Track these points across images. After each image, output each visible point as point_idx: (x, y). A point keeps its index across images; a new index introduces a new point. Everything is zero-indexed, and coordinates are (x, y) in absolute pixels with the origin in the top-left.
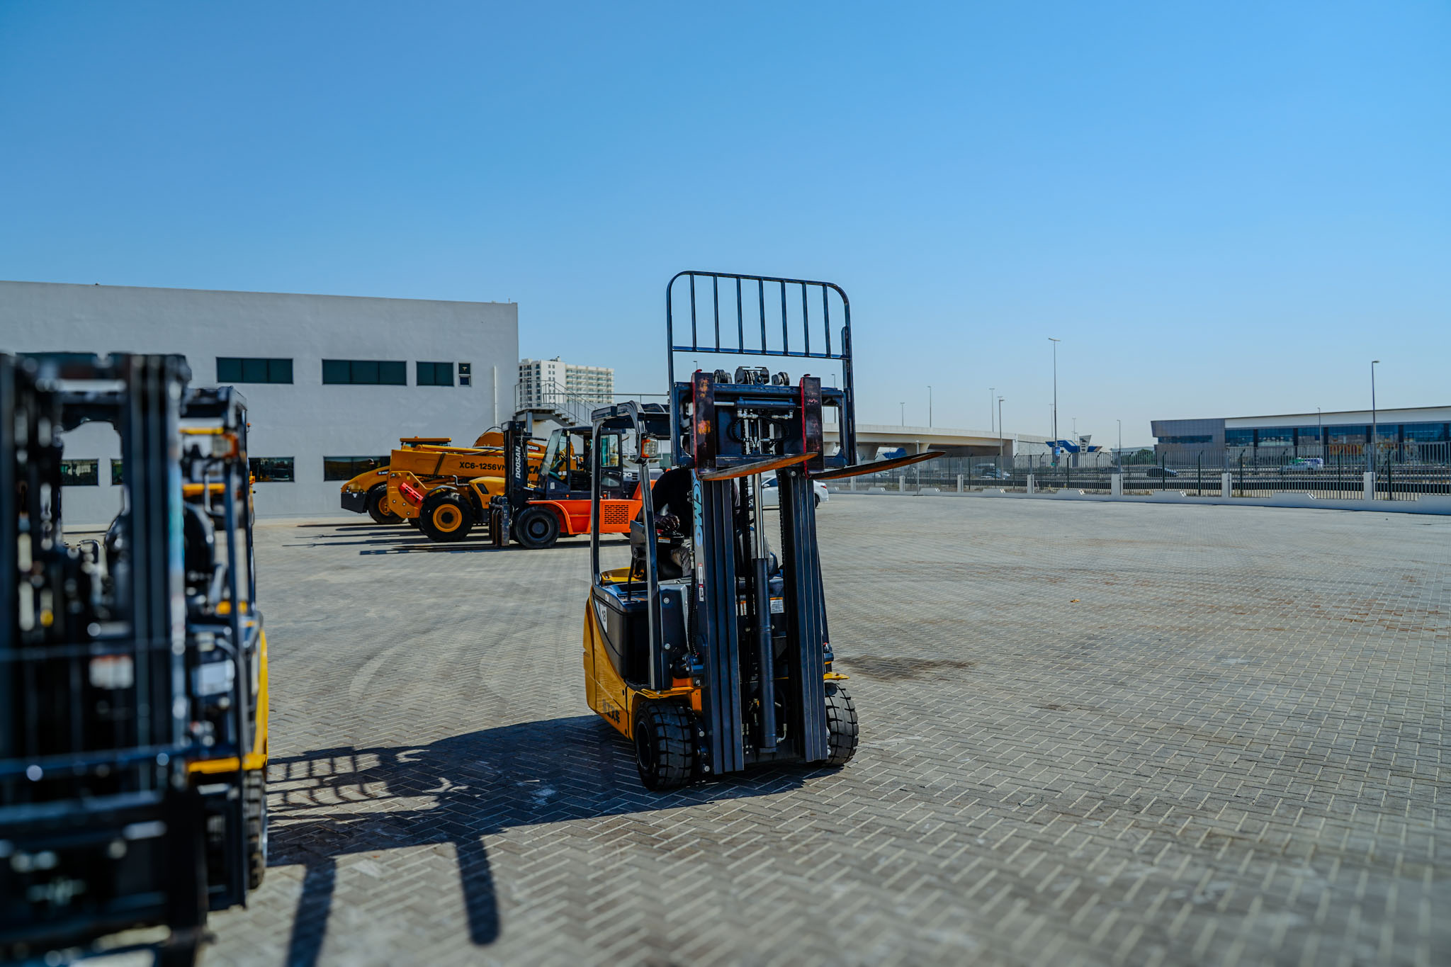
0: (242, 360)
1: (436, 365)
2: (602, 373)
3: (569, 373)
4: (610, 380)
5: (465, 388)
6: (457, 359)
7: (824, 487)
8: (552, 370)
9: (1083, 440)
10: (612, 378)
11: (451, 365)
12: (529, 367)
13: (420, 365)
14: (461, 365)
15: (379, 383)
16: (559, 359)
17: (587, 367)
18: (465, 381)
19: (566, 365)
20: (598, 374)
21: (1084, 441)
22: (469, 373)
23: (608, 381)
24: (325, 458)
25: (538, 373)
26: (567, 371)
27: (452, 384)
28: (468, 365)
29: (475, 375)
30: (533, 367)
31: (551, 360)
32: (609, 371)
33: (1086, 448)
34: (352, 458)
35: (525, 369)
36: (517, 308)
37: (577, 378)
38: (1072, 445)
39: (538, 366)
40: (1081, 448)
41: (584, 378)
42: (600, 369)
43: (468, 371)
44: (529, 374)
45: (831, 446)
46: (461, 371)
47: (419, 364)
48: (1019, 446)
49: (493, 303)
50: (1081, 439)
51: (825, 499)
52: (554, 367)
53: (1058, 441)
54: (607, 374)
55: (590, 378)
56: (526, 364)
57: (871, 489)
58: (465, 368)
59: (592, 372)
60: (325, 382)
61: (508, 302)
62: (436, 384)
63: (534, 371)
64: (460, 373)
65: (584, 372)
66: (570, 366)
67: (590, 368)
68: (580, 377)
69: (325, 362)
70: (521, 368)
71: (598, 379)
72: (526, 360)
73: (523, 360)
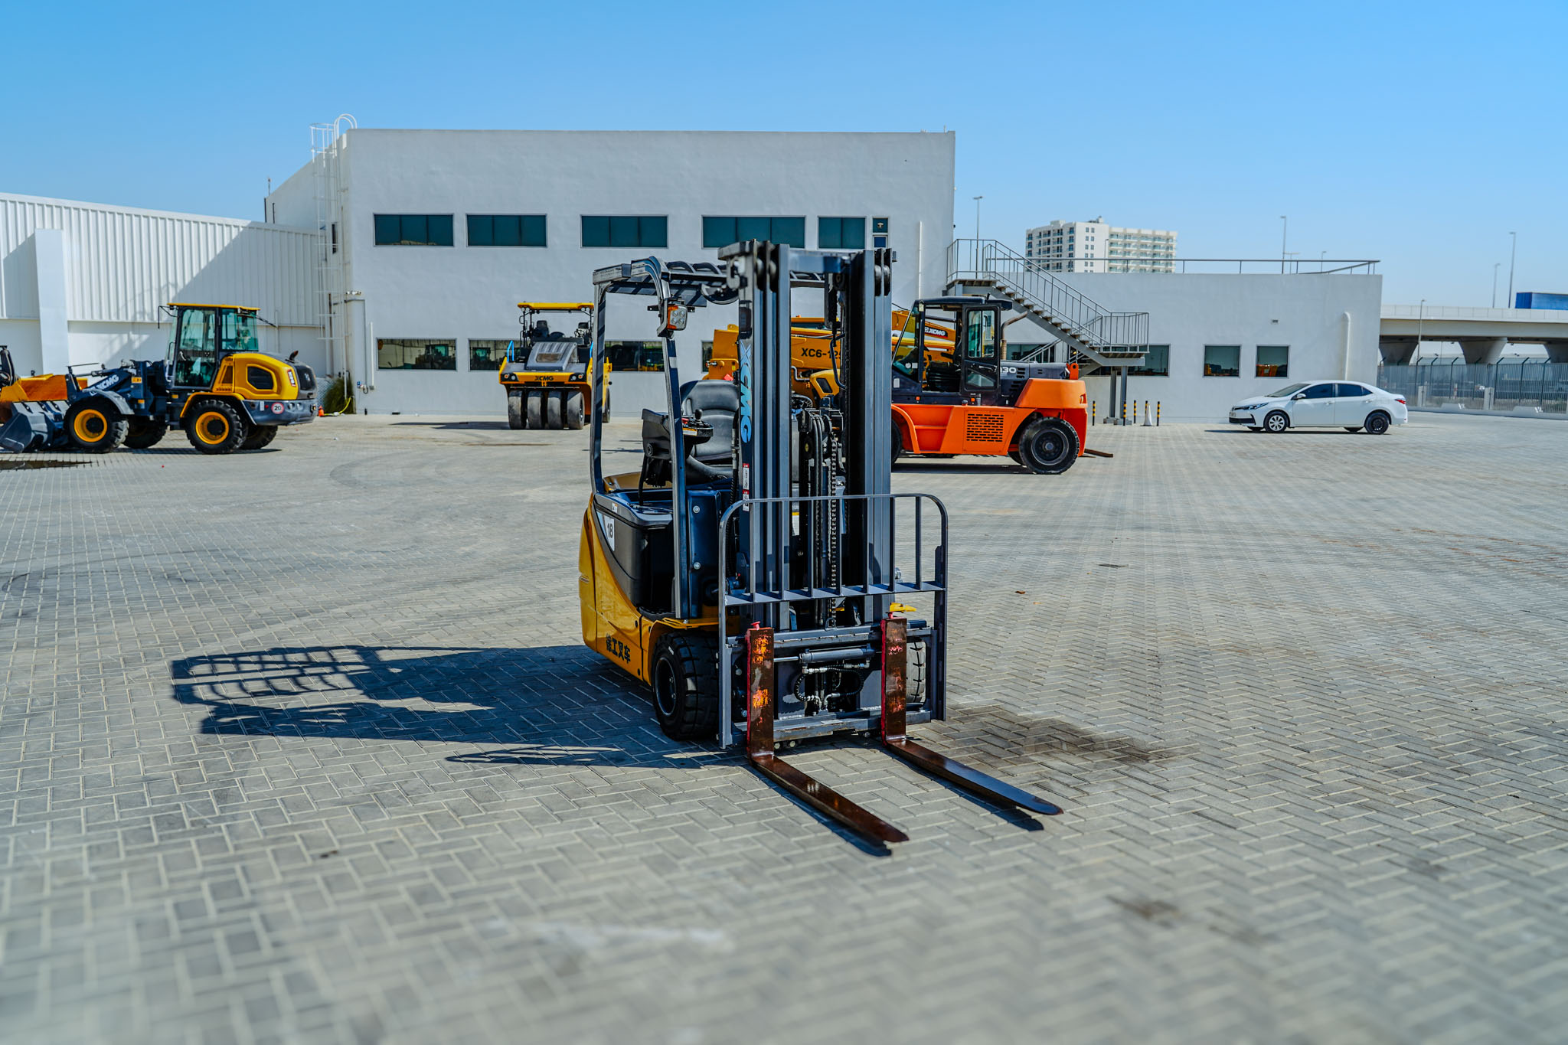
0: (610, 219)
1: (843, 221)
2: (1159, 238)
3: (1114, 239)
4: (1172, 248)
6: (870, 212)
7: (1401, 401)
8: (1090, 234)
10: (1174, 245)
11: (862, 220)
12: (1060, 232)
13: (823, 221)
14: (876, 221)
16: (1100, 220)
17: (1139, 231)
18: (879, 243)
19: (1110, 228)
20: (1154, 239)
22: (887, 231)
23: (1168, 248)
24: (704, 343)
25: (1072, 239)
26: (1112, 235)
27: (861, 246)
28: (885, 221)
29: (894, 235)
30: (1065, 232)
31: (1090, 222)
32: (1171, 234)
35: (1054, 234)
36: (954, 138)
37: (1125, 245)
39: (1072, 230)
41: (1134, 246)
42: (1158, 233)
43: (885, 229)
44: (1059, 241)
45: (1499, 343)
46: (876, 229)
47: (821, 220)
49: (922, 134)
51: (1400, 422)
52: (1093, 231)
54: (1168, 239)
55: (1143, 246)
56: (1056, 228)
57: (1518, 409)
58: (881, 224)
59: (1146, 237)
61: (941, 131)
62: (841, 246)
63: (1066, 237)
64: (874, 231)
65: (1134, 238)
66: (1115, 230)
67: (1144, 232)
68: (1130, 244)
69: (705, 219)
70: (1049, 232)
71: (1154, 247)
72: (1056, 223)
73: (1052, 223)
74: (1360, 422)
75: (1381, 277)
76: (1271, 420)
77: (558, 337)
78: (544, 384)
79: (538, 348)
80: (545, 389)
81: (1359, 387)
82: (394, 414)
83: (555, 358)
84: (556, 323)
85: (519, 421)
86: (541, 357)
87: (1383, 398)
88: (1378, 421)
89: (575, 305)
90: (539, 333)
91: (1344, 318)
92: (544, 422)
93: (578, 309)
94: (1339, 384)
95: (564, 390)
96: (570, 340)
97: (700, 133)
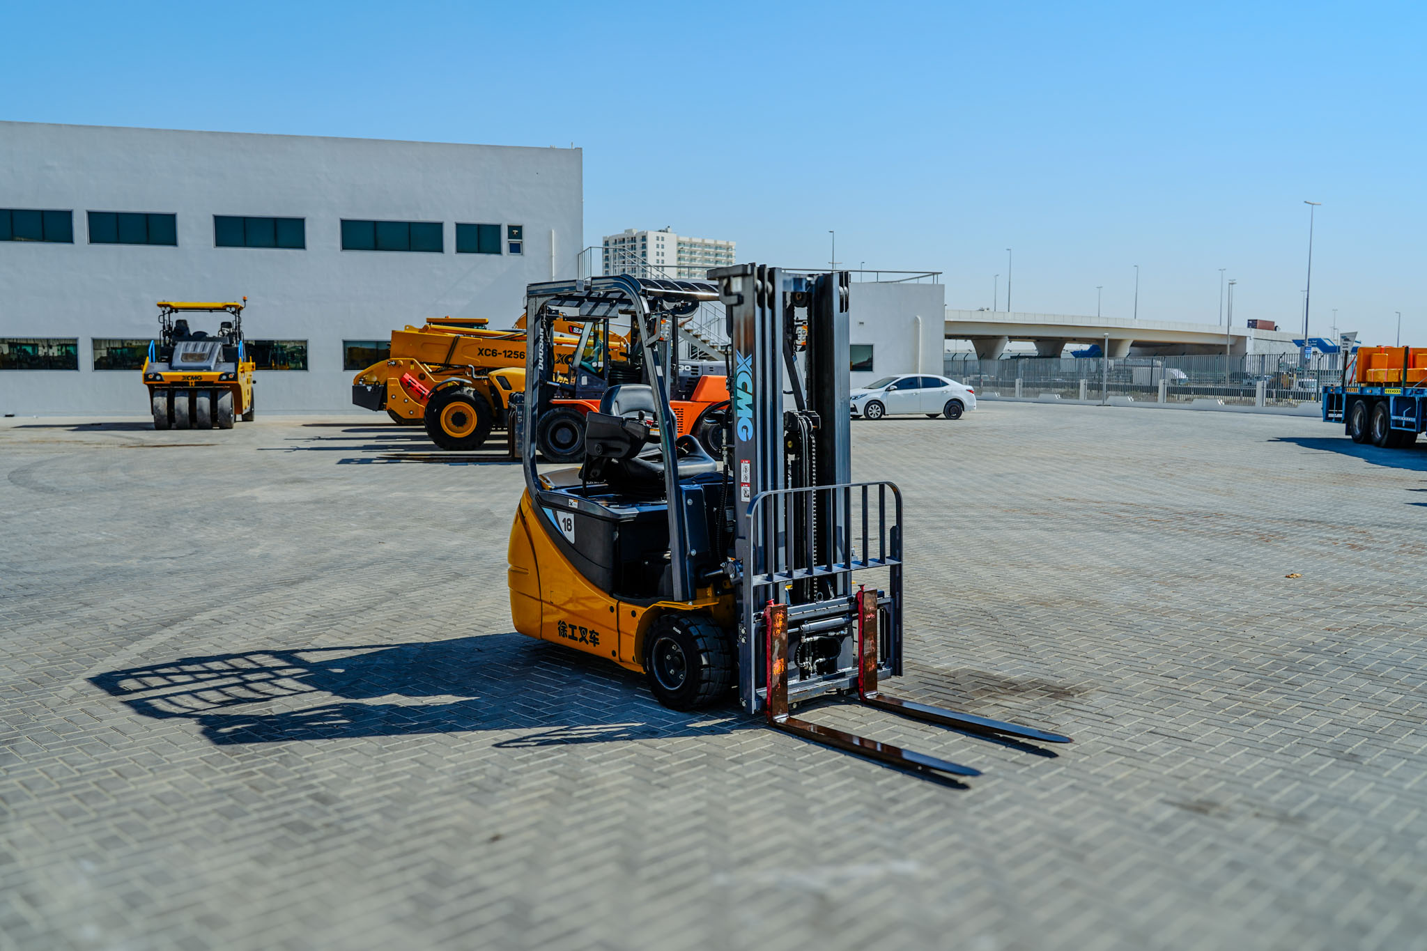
0: (245, 219)
1: (480, 228)
2: (720, 247)
3: (682, 247)
4: (731, 256)
5: (515, 257)
6: (505, 220)
7: (970, 391)
8: (660, 242)
9: (1345, 338)
10: (734, 253)
11: (497, 228)
12: (633, 240)
13: (460, 228)
14: (511, 228)
15: (409, 250)
16: (669, 230)
17: (703, 240)
18: (515, 249)
19: (678, 237)
20: (716, 248)
21: (1348, 340)
22: (521, 238)
23: (728, 256)
24: (345, 342)
25: (644, 246)
26: (679, 244)
27: (499, 252)
28: (520, 228)
29: (527, 241)
30: (639, 239)
31: (660, 231)
32: (730, 244)
33: (1349, 350)
34: (378, 343)
35: (628, 242)
36: (581, 155)
37: (691, 253)
38: (1329, 344)
39: (644, 238)
40: (1342, 349)
41: (699, 254)
42: (719, 243)
43: (520, 236)
44: (633, 248)
45: (1002, 341)
46: (511, 236)
47: (458, 225)
48: (1255, 345)
49: (552, 149)
50: (1342, 337)
51: (971, 408)
52: (663, 239)
53: (1309, 340)
54: (728, 249)
55: (707, 254)
56: (630, 236)
57: (1042, 396)
58: (516, 231)
59: (709, 246)
60: (345, 247)
61: (569, 147)
62: (479, 251)
63: (639, 244)
64: (509, 238)
65: (699, 246)
66: (682, 239)
67: (707, 241)
68: (695, 252)
69: (343, 222)
70: (624, 240)
71: (717, 255)
72: (630, 231)
73: (626, 231)
74: (939, 409)
75: (943, 285)
76: (870, 409)
77: (200, 336)
78: (192, 383)
79: (181, 348)
80: (193, 390)
81: (938, 379)
82: (7, 416)
83: (201, 357)
84: (196, 323)
85: (166, 421)
86: (186, 356)
87: (957, 389)
88: (954, 409)
89: (220, 305)
90: (179, 332)
91: (916, 320)
92: (193, 421)
93: (223, 309)
94: (922, 378)
95: (214, 390)
96: (214, 339)
97: (335, 139)
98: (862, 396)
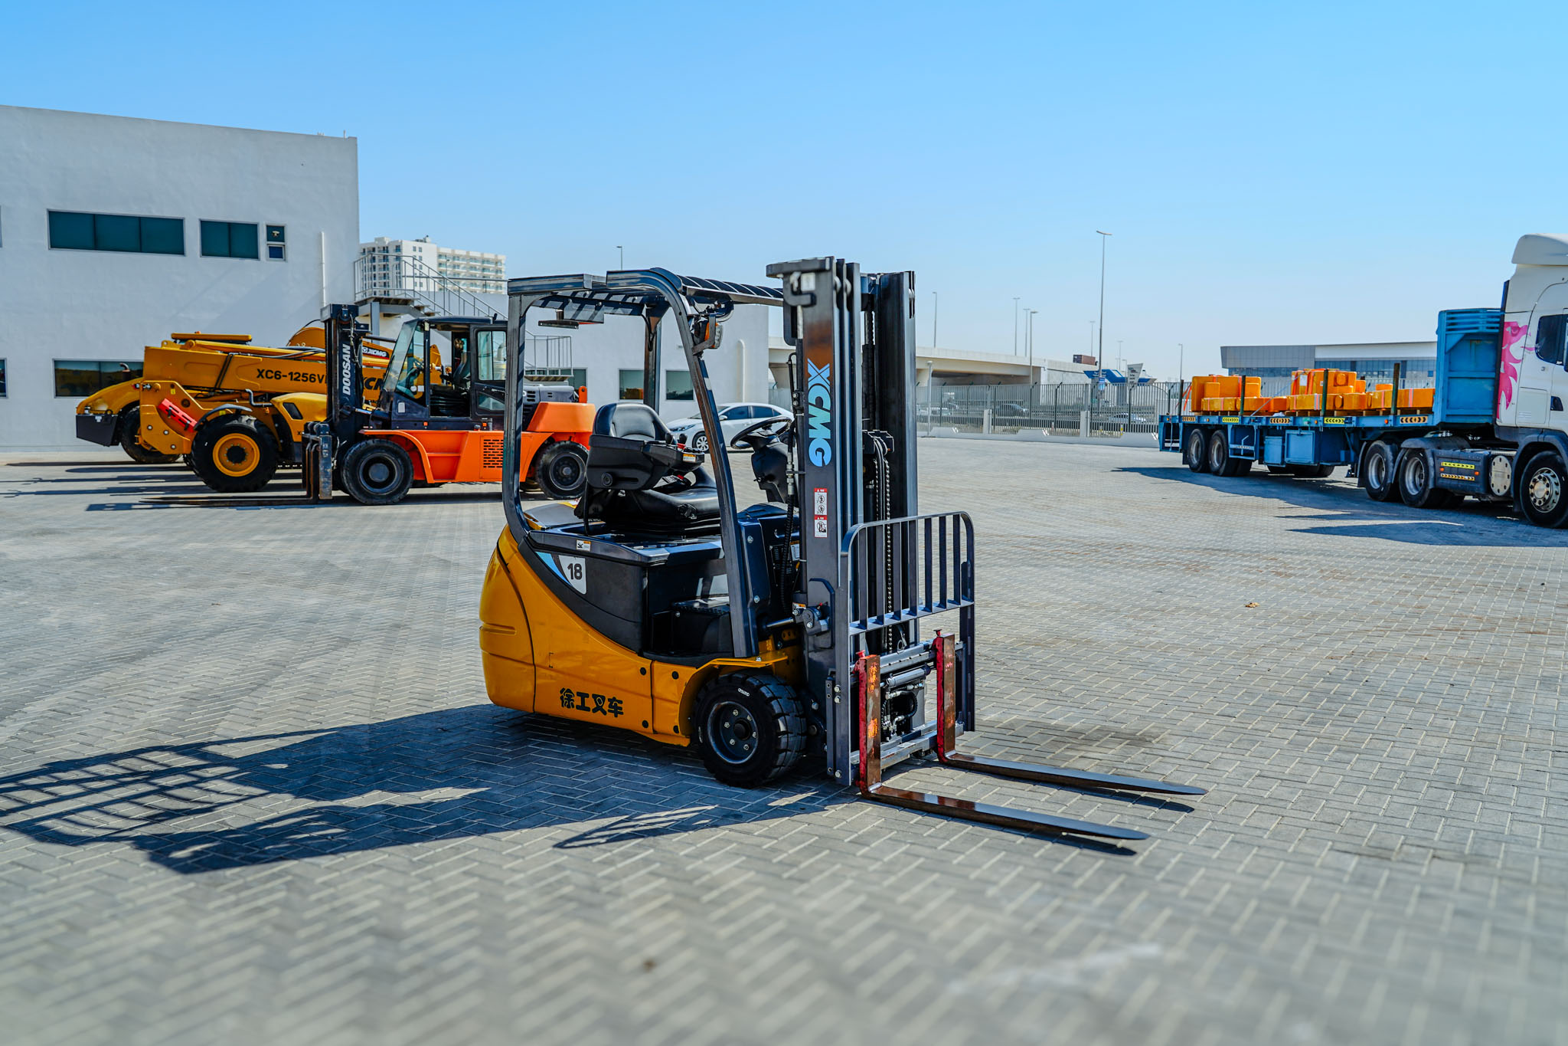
1: (231, 227)
2: (488, 261)
3: (443, 260)
5: (276, 263)
6: (263, 219)
8: (417, 254)
9: (1132, 370)
11: (254, 227)
12: (386, 249)
13: (206, 226)
14: (270, 229)
15: (140, 250)
16: (428, 240)
17: (468, 252)
18: (277, 253)
19: (438, 249)
20: (483, 262)
21: (1134, 371)
22: (283, 241)
23: (497, 272)
24: (56, 362)
25: (398, 258)
26: (440, 256)
27: (256, 256)
28: (281, 229)
29: (291, 244)
30: (391, 250)
31: (417, 241)
32: (500, 257)
33: (1136, 381)
34: (100, 363)
35: (379, 252)
36: (356, 145)
37: (454, 267)
38: (1118, 376)
39: (398, 248)
40: (1129, 381)
41: (464, 268)
42: (486, 256)
43: (281, 238)
44: (385, 258)
46: (270, 237)
47: (203, 224)
48: (1049, 375)
49: (319, 137)
50: (1129, 369)
52: (420, 250)
53: (1103, 371)
54: (496, 263)
55: (473, 268)
56: (382, 245)
58: (276, 233)
59: (475, 259)
60: (55, 244)
61: (341, 135)
62: (231, 255)
63: (392, 255)
64: (268, 240)
65: (463, 260)
66: (443, 250)
67: (473, 254)
68: (459, 266)
69: (53, 215)
70: (374, 250)
71: (484, 270)
72: (381, 239)
73: (376, 239)
76: (698, 441)
91: (739, 345)
98: (690, 427)
